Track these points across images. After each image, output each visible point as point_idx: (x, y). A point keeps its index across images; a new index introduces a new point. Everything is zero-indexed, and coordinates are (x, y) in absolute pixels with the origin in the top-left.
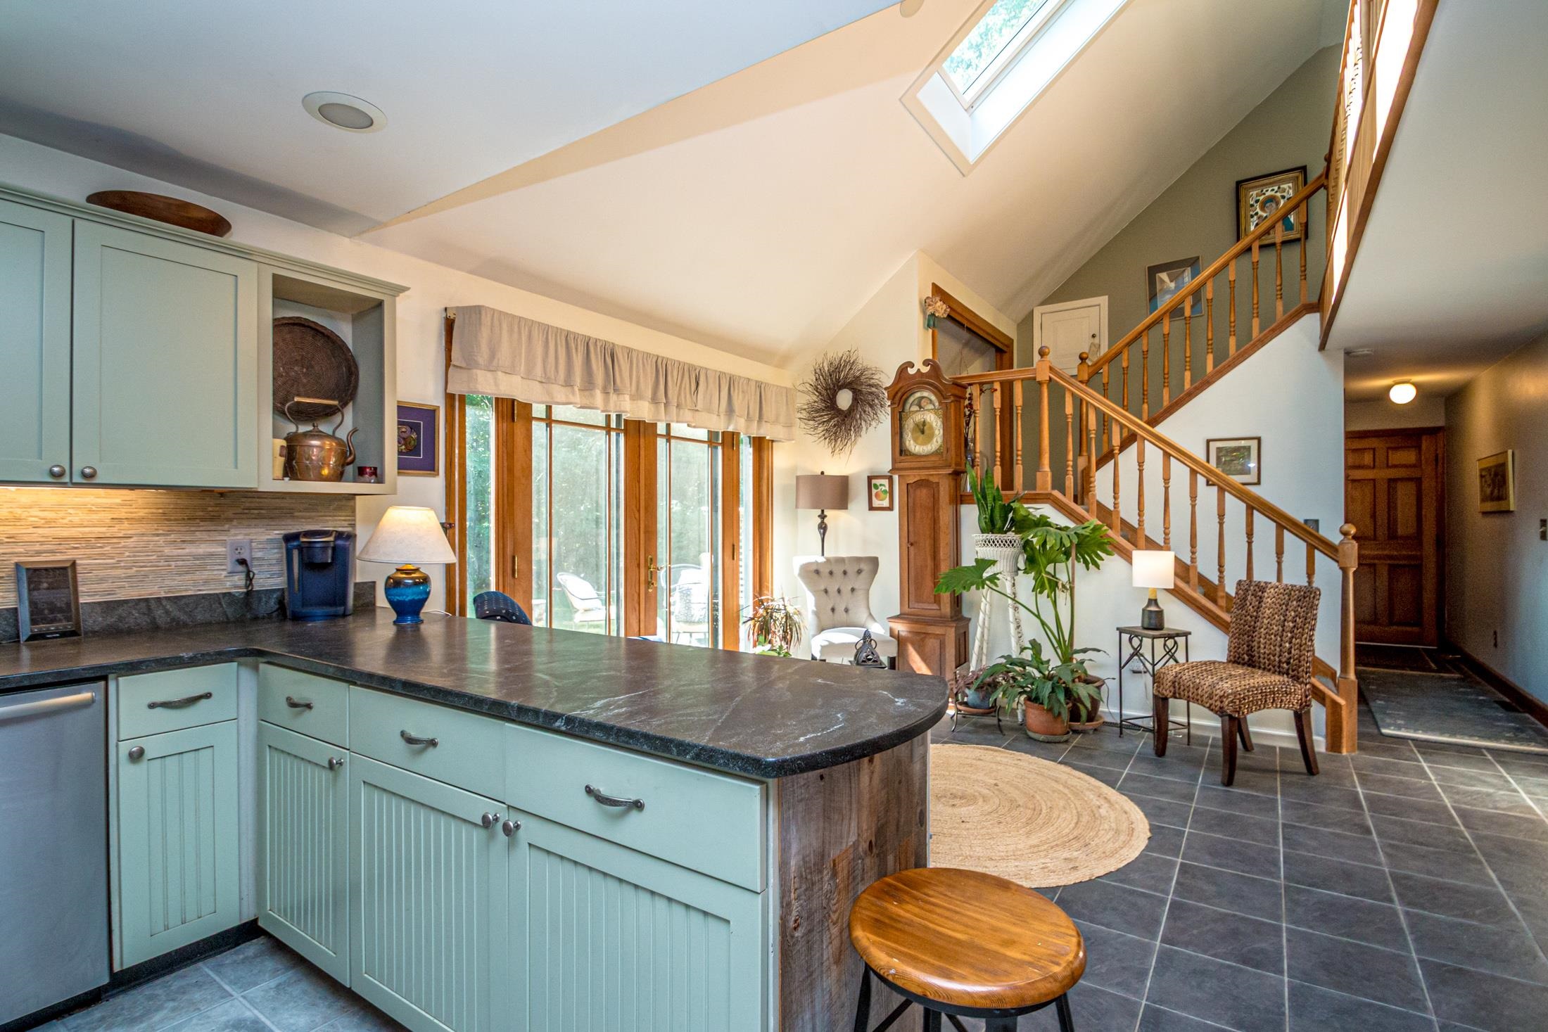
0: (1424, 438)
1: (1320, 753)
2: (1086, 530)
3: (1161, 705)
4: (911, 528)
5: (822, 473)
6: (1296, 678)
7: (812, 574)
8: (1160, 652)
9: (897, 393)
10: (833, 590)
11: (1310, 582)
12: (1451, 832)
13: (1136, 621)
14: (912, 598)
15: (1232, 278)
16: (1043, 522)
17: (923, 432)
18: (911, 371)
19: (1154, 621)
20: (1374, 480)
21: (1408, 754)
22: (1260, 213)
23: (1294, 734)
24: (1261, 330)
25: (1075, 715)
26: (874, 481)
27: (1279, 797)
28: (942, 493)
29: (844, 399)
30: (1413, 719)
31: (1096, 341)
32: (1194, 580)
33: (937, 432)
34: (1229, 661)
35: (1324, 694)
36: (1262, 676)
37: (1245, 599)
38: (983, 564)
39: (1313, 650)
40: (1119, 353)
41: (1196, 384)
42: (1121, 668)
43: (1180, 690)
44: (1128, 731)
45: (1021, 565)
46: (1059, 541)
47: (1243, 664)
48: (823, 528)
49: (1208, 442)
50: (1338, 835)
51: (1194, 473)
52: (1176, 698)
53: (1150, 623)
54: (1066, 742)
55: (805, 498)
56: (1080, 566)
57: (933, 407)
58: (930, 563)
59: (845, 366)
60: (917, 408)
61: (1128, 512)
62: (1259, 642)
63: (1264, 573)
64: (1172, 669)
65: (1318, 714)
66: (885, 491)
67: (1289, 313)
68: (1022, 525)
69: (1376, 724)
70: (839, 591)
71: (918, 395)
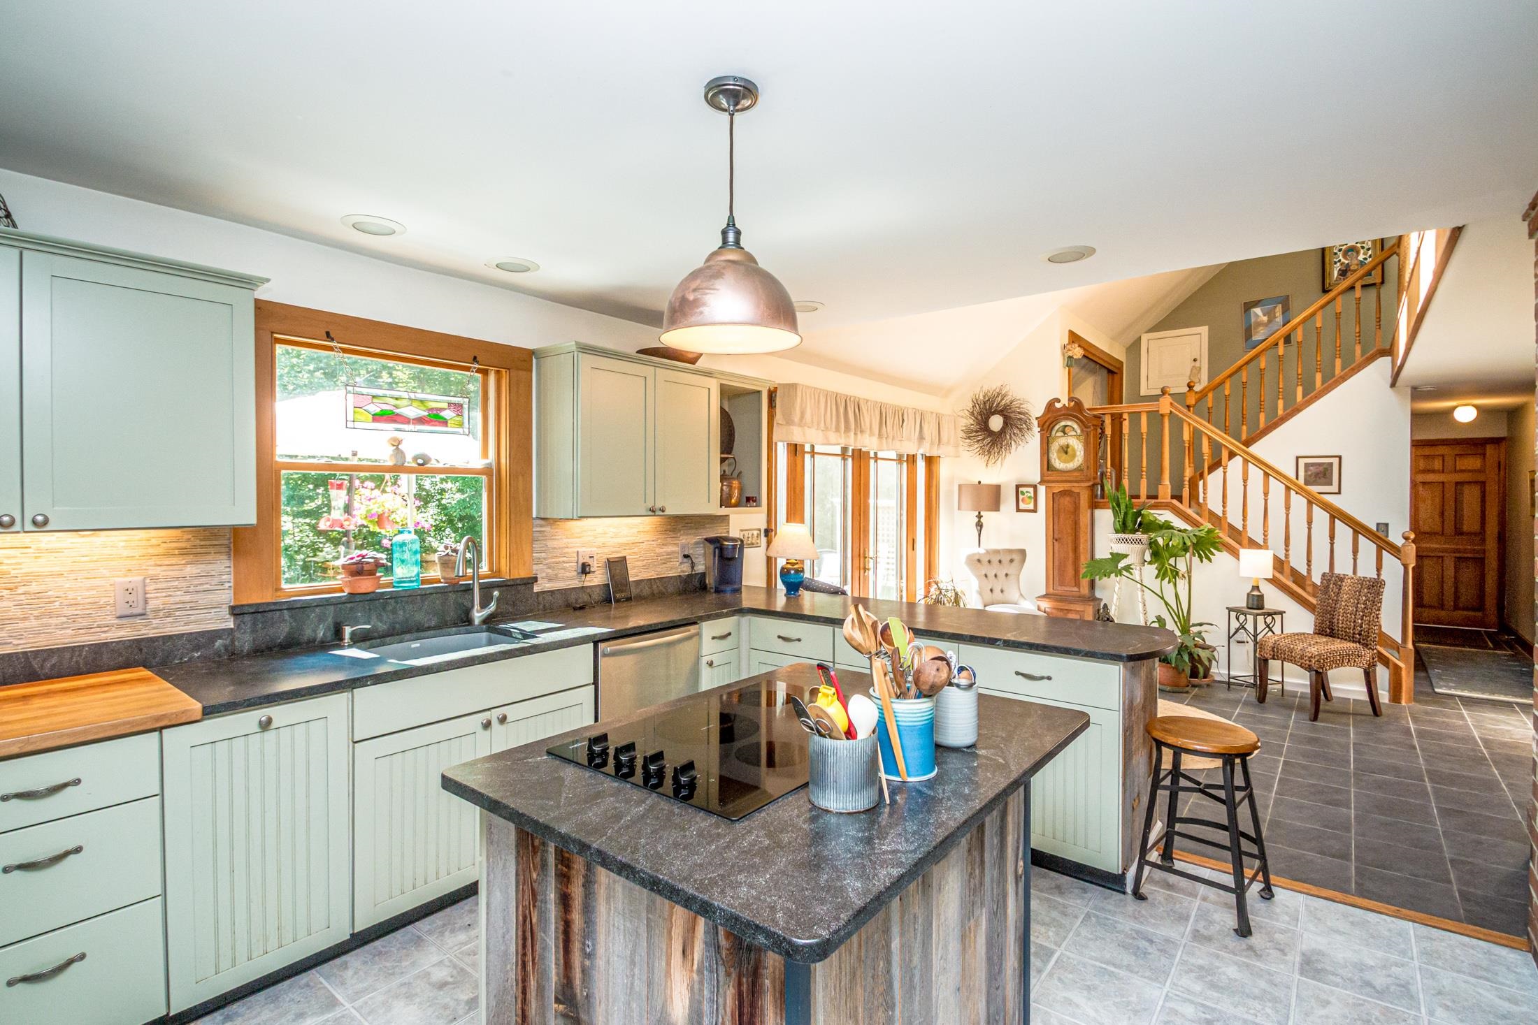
0: (1488, 447)
1: (1384, 704)
2: (1202, 532)
3: (1262, 665)
4: (1056, 527)
5: (979, 482)
6: (1366, 645)
7: (976, 562)
8: (1261, 626)
9: (1046, 422)
10: (991, 575)
11: (1379, 575)
12: (1474, 750)
13: (1242, 603)
14: (1056, 582)
15: (1318, 325)
16: (1167, 526)
17: (1066, 453)
18: (1058, 405)
19: (1256, 603)
20: (1443, 483)
21: (1453, 705)
22: (1343, 260)
23: (1365, 689)
24: (1343, 369)
25: (1194, 674)
26: (1021, 489)
27: (1351, 728)
28: (1082, 502)
29: (996, 423)
30: (1463, 682)
31: (1197, 364)
32: (1287, 570)
33: (1078, 453)
34: (1315, 633)
35: (1388, 659)
36: (1340, 643)
37: (1328, 587)
38: (1117, 557)
39: (1380, 626)
40: (1222, 383)
41: (1288, 411)
42: (1229, 638)
43: (1279, 653)
44: (1234, 687)
45: (1148, 557)
46: (1181, 541)
47: (1326, 635)
48: (980, 525)
49: (1297, 458)
50: (1392, 749)
51: (1288, 489)
52: (1274, 659)
53: (1253, 604)
54: (1187, 692)
55: (967, 501)
56: (1196, 559)
57: (1075, 434)
58: (1071, 554)
59: (998, 396)
60: (1062, 434)
61: (1235, 519)
62: (1338, 620)
63: (1343, 567)
64: (1271, 639)
65: (1382, 674)
66: (1030, 497)
67: (1366, 356)
68: (1147, 527)
69: (1432, 685)
70: (996, 576)
71: (1063, 423)
